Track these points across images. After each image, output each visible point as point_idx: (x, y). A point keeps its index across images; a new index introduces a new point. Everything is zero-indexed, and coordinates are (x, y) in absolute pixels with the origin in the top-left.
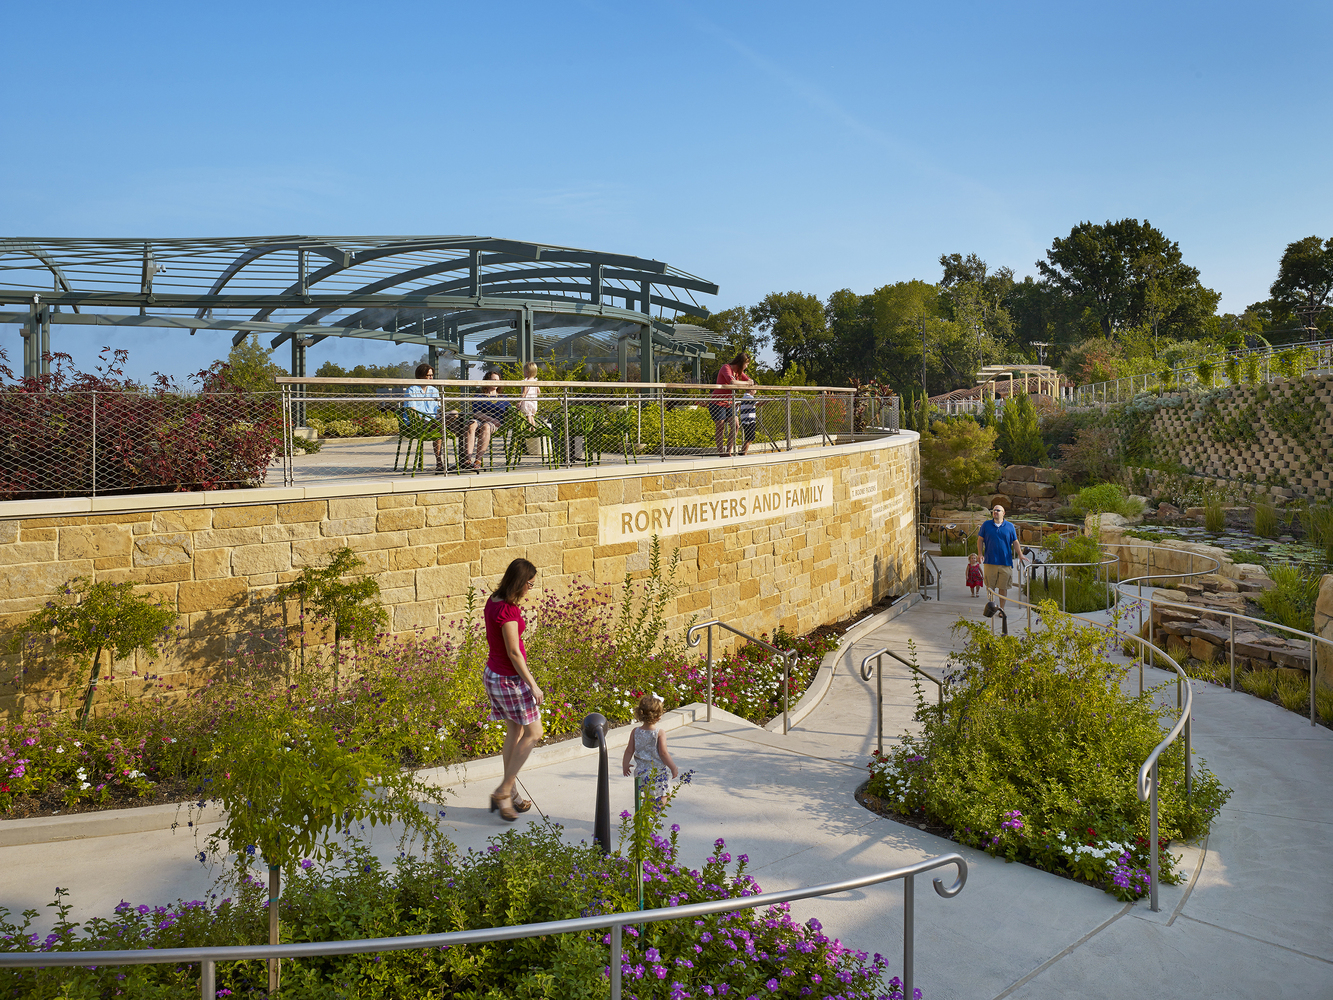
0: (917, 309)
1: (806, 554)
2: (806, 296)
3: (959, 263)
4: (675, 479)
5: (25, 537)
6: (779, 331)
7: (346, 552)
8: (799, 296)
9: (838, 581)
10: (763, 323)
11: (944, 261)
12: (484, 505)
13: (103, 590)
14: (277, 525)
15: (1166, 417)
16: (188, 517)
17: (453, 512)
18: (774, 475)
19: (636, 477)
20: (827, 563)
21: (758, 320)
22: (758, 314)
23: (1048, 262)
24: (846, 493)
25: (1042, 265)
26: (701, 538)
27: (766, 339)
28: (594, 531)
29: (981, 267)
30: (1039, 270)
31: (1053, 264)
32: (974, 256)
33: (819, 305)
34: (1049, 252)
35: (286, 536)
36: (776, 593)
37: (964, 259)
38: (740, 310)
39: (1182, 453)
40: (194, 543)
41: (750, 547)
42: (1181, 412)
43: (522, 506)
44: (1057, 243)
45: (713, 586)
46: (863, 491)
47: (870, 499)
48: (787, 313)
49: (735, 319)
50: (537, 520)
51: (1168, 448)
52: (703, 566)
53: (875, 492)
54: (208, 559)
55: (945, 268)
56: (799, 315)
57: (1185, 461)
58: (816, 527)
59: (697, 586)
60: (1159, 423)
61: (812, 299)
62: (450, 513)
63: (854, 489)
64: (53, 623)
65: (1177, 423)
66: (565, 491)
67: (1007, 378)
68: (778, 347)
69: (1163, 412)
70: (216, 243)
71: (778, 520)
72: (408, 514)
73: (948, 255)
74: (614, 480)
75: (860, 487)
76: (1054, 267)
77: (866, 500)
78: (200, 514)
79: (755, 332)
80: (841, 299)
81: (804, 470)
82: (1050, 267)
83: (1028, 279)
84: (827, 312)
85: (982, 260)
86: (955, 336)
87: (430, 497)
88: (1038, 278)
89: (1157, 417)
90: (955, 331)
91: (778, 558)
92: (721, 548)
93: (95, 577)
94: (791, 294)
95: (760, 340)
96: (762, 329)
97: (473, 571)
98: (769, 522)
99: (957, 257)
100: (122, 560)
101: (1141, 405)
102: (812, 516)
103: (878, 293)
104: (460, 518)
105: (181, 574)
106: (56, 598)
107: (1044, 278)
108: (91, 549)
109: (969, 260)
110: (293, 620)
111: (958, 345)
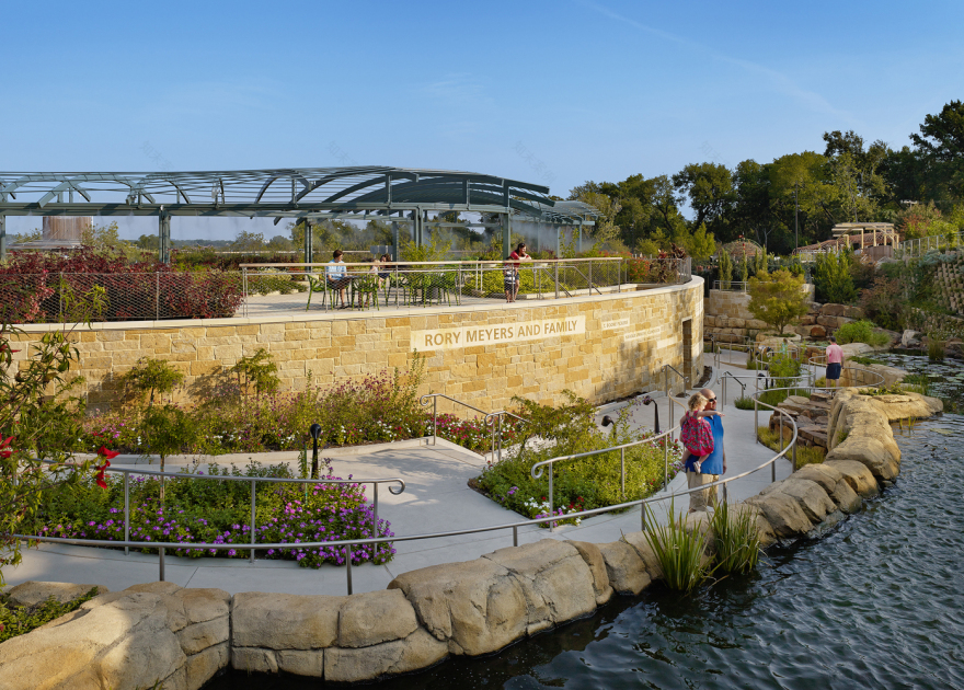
0: (802, 175)
1: (562, 362)
2: (717, 166)
3: (840, 138)
4: (461, 317)
5: (127, 338)
6: (694, 193)
7: (262, 350)
8: (712, 165)
9: (590, 380)
10: (683, 187)
11: (826, 137)
12: (343, 329)
13: (153, 363)
14: (236, 336)
15: (945, 269)
16: (195, 331)
17: (325, 331)
18: (536, 314)
19: (435, 315)
20: (578, 369)
21: (678, 184)
22: (679, 181)
23: (921, 134)
24: (598, 325)
25: (916, 137)
26: (479, 350)
27: (684, 199)
28: (408, 344)
29: (858, 141)
30: (913, 141)
31: (925, 136)
32: (852, 133)
33: (727, 172)
34: (922, 126)
35: (240, 341)
36: (536, 384)
37: (843, 135)
38: (664, 178)
39: (952, 298)
40: (197, 343)
41: (516, 357)
42: (955, 266)
43: (364, 330)
44: (929, 119)
45: (488, 378)
46: (614, 324)
47: (622, 329)
48: (701, 178)
49: (660, 184)
50: (372, 337)
51: (943, 294)
52: (481, 366)
53: (628, 325)
54: (204, 351)
55: (827, 142)
56: (709, 180)
57: (953, 305)
58: (568, 346)
59: (477, 377)
60: (940, 274)
61: (722, 168)
62: (324, 333)
63: (606, 323)
64: (135, 376)
65: (951, 275)
66: (390, 322)
67: (860, 232)
68: (695, 205)
69: (944, 265)
70: (250, 173)
71: (539, 341)
72: (301, 333)
73: (830, 132)
74: (421, 317)
75: (612, 322)
76: (926, 139)
77: (618, 330)
78: (200, 330)
79: (676, 194)
80: (747, 168)
81: (562, 311)
82: (923, 139)
83: (904, 148)
84: (734, 179)
85: (859, 135)
86: (835, 197)
87: (312, 324)
88: (913, 148)
89: (939, 269)
90: (833, 193)
91: (538, 364)
92: (494, 356)
93: (154, 357)
94: (705, 165)
95: (679, 200)
96: (682, 191)
97: (336, 362)
98: (530, 342)
99: (837, 134)
100: (167, 350)
101: (929, 261)
102: (567, 339)
103: (777, 162)
104: (329, 335)
105: (192, 357)
106: (135, 365)
107: (917, 148)
108: (154, 345)
109: (847, 136)
110: (243, 381)
111: (836, 204)
